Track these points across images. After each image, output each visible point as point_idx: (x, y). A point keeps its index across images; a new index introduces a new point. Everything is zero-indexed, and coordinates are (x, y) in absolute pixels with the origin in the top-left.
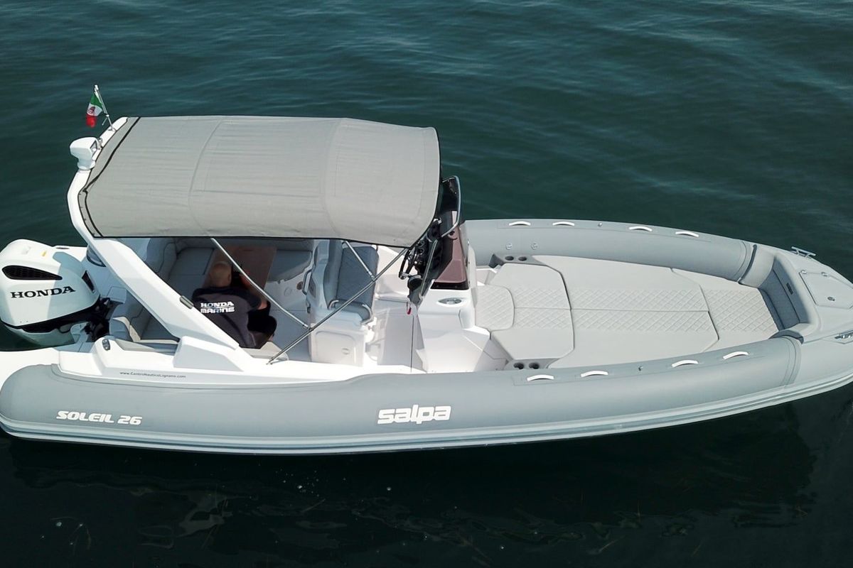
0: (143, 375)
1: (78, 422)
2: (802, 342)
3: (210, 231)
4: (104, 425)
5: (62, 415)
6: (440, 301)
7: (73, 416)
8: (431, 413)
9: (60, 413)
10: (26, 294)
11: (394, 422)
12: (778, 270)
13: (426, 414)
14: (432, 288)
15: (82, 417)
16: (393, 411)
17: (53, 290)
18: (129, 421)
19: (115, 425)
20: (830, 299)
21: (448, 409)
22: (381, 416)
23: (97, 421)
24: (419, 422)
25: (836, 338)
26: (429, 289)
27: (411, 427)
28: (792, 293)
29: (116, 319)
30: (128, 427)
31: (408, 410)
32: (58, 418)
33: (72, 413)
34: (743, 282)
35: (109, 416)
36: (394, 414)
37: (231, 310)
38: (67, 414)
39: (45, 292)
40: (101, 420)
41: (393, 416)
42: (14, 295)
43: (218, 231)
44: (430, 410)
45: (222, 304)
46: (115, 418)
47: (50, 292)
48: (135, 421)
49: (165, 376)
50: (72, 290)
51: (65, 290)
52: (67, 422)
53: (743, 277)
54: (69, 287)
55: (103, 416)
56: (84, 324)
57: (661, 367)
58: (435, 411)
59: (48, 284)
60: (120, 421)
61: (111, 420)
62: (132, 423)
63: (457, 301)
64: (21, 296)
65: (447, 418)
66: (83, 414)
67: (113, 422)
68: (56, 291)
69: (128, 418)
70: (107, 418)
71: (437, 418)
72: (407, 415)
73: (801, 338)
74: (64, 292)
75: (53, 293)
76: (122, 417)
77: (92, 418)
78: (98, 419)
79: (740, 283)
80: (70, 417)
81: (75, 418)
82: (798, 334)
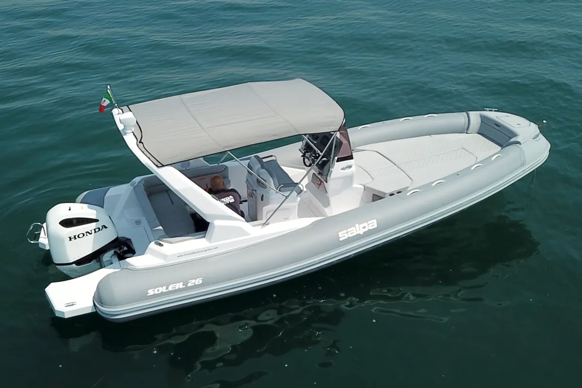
0: (192, 254)
1: (162, 294)
2: (520, 144)
3: (226, 147)
4: (179, 290)
5: (151, 292)
6: (342, 169)
7: (158, 290)
8: (367, 226)
9: (149, 292)
10: (78, 237)
11: (349, 237)
12: (484, 120)
13: (364, 227)
14: (337, 162)
15: (164, 289)
16: (345, 231)
17: (95, 230)
18: (195, 283)
19: (187, 289)
20: (518, 124)
21: (375, 221)
22: (340, 236)
23: (174, 289)
24: (362, 233)
25: (534, 139)
26: (335, 162)
27: (358, 237)
28: (499, 127)
29: (156, 228)
30: (195, 287)
31: (353, 228)
32: (148, 295)
33: (157, 289)
34: (468, 132)
35: (182, 283)
36: (347, 233)
37: (233, 200)
38: (154, 291)
39: (90, 232)
40: (177, 288)
41: (346, 234)
42: (70, 239)
43: (231, 146)
44: (365, 224)
45: (226, 198)
46: (185, 284)
47: (93, 231)
48: (199, 281)
49: (205, 251)
50: (106, 227)
51: (102, 228)
52: (155, 296)
53: (467, 130)
54: (104, 226)
55: (178, 284)
56: (112, 252)
57: (467, 171)
58: (368, 225)
59: (91, 226)
60: (189, 285)
61: (183, 285)
62: (197, 283)
63: (350, 167)
64: (75, 238)
65: (376, 226)
66: (165, 287)
67: (184, 286)
68: (97, 230)
69: (194, 281)
70: (180, 285)
71: (371, 228)
72: (355, 231)
73: (519, 143)
74: (102, 230)
75: (95, 232)
76: (190, 281)
77: (170, 288)
78: (175, 288)
79: (467, 133)
80: (156, 292)
81: (160, 292)
82: (516, 141)
